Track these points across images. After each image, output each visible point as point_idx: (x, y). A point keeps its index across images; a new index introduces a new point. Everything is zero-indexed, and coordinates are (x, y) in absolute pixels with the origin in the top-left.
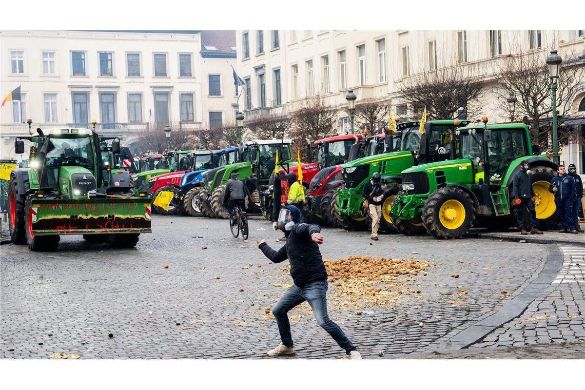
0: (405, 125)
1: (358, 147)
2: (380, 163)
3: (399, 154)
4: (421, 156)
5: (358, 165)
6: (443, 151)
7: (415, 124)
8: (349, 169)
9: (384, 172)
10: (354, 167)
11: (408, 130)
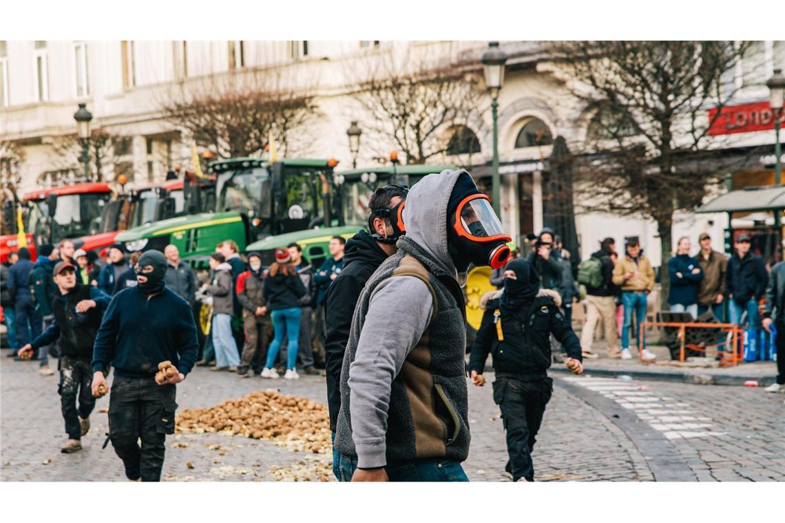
0: (225, 166)
1: (118, 206)
2: (189, 232)
3: (213, 219)
4: (264, 222)
5: (150, 236)
6: (296, 212)
7: (245, 164)
8: (133, 244)
9: (194, 249)
10: (143, 238)
11: (227, 175)
